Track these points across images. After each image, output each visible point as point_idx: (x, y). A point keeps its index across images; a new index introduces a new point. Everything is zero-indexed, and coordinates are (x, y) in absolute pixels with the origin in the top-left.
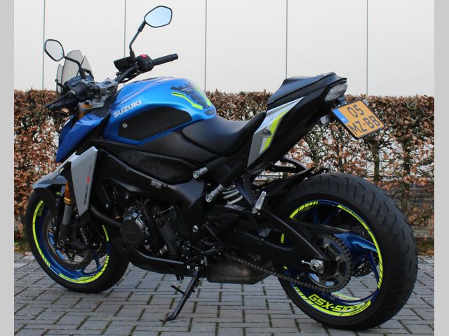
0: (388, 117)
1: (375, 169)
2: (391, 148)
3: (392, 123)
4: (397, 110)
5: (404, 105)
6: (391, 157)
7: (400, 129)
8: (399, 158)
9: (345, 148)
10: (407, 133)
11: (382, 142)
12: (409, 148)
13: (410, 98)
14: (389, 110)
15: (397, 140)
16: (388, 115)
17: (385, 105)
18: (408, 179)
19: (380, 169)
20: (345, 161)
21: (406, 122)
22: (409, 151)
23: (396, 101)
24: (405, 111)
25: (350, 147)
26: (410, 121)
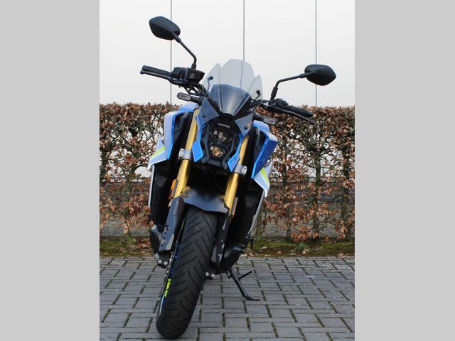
0: (328, 126)
1: (317, 175)
2: (332, 155)
3: (332, 132)
4: (336, 119)
5: (343, 115)
6: (332, 163)
7: (339, 138)
8: (339, 164)
9: (289, 156)
10: (346, 141)
11: (323, 149)
12: (347, 155)
13: (348, 109)
14: (329, 119)
15: (336, 148)
16: (329, 125)
17: (325, 115)
18: (347, 184)
19: (322, 174)
20: (290, 167)
21: (345, 131)
22: (348, 158)
23: (335, 111)
24: (343, 121)
25: (294, 154)
26: (348, 130)
